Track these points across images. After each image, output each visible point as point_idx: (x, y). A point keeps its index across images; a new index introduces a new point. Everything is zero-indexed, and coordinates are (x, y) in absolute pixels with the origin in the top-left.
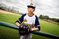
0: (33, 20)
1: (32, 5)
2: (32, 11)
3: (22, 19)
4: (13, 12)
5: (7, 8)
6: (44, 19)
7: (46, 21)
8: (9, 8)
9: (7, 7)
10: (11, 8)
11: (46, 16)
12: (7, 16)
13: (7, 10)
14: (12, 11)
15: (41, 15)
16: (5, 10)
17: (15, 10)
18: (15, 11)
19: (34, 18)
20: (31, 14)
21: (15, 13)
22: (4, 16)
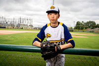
0: (60, 32)
1: (53, 9)
3: (42, 35)
4: (22, 28)
5: (9, 23)
7: (90, 32)
8: (12, 23)
9: (7, 21)
10: (17, 21)
11: (88, 23)
12: (13, 39)
13: (10, 27)
14: (19, 27)
15: (78, 23)
16: (5, 28)
17: (24, 23)
18: (24, 25)
19: (60, 29)
20: (54, 23)
21: (26, 29)
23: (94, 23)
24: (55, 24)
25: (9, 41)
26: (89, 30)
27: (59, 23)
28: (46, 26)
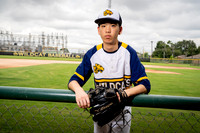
1: (108, 16)
2: (112, 33)
4: (47, 55)
5: (19, 45)
6: (176, 55)
7: (185, 62)
8: (27, 44)
9: (17, 40)
10: (37, 40)
11: (180, 44)
12: (28, 76)
13: (22, 52)
15: (160, 45)
16: (12, 54)
17: (51, 45)
21: (54, 57)
22: (16, 76)
23: (193, 45)
24: (112, 45)
25: (21, 80)
26: (183, 58)
27: (120, 44)
28: (94, 50)
